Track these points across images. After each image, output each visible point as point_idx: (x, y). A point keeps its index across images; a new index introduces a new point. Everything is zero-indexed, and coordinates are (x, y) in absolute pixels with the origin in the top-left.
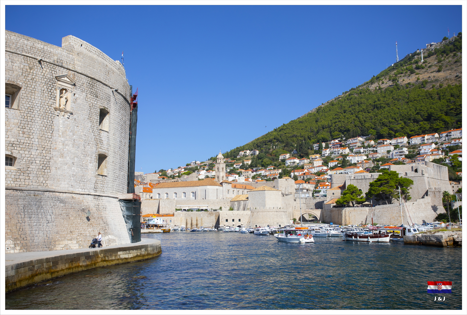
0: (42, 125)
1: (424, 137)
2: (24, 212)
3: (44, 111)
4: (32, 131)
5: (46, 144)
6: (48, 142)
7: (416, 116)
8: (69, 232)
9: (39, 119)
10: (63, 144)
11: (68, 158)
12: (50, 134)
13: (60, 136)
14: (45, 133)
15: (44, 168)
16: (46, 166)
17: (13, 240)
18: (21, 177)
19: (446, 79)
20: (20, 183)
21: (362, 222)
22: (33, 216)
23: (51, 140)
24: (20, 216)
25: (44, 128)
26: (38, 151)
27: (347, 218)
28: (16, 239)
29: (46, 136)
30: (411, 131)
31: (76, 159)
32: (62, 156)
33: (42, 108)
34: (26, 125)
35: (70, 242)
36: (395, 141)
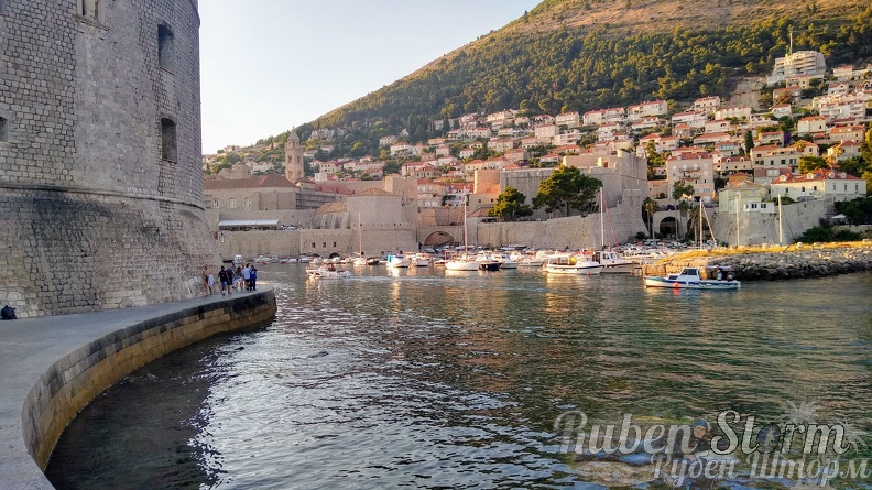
0: (52, 51)
1: (604, 114)
2: (35, 234)
3: (54, 20)
4: (33, 64)
5: (63, 93)
6: (66, 88)
7: (593, 79)
8: (126, 273)
9: (44, 38)
10: (96, 95)
11: (107, 124)
12: (70, 72)
13: (89, 77)
14: (60, 70)
15: (64, 143)
16: (67, 138)
17: (23, 291)
18: (19, 161)
20: (19, 174)
22: (54, 242)
23: (73, 84)
24: (27, 242)
25: (56, 58)
26: (49, 107)
28: (27, 289)
29: (63, 76)
30: (586, 103)
31: (122, 127)
32: (96, 118)
33: (50, 16)
34: (20, 50)
35: (130, 293)
36: (560, 119)
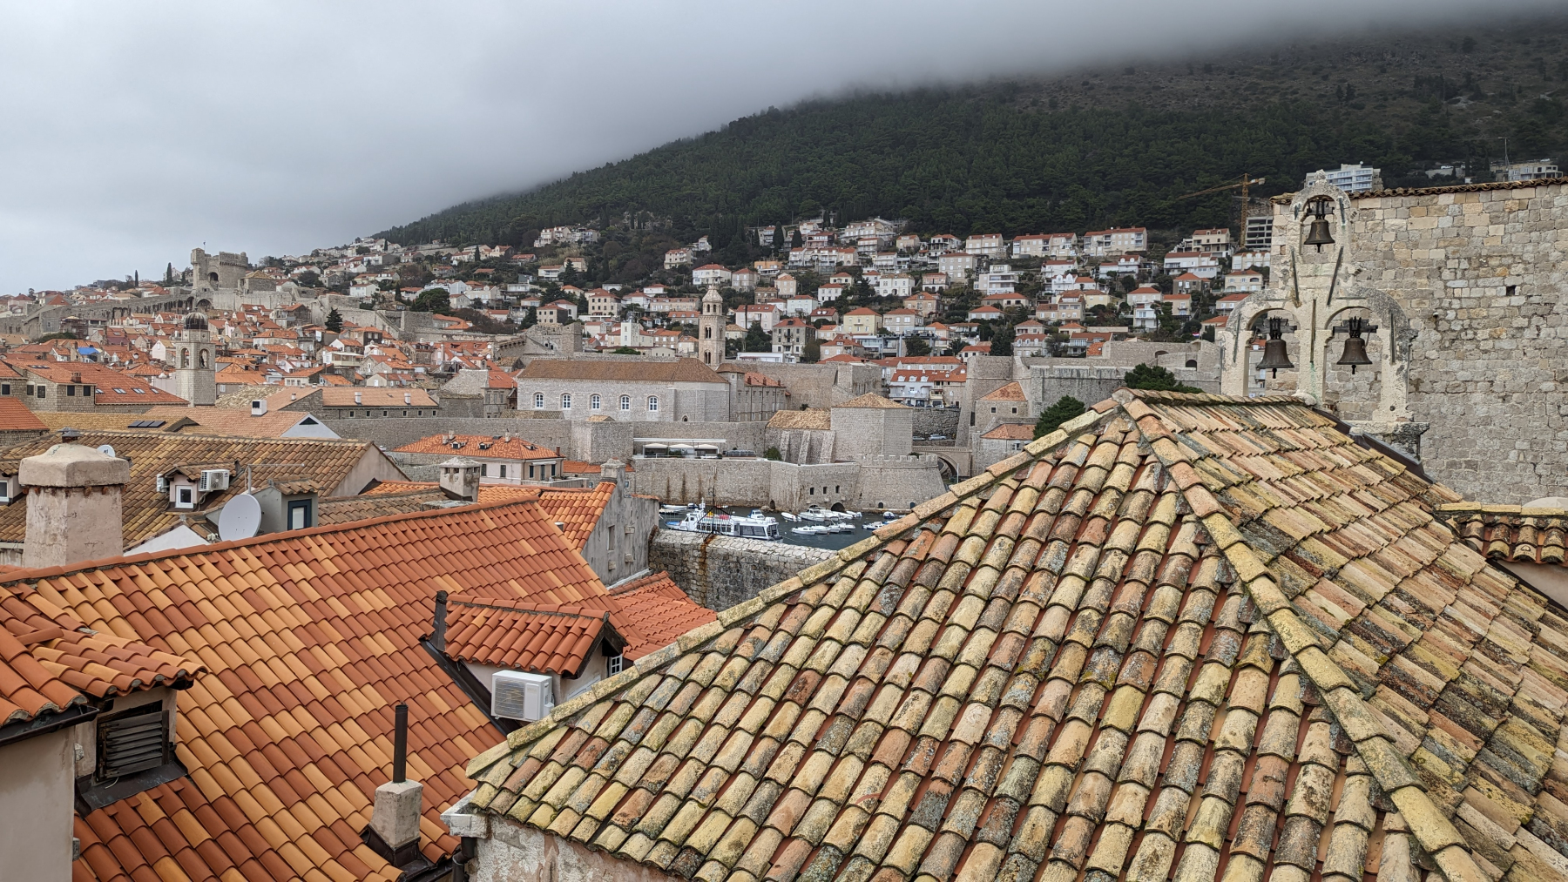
1: (1046, 241)
7: (1014, 180)
19: (1061, 88)
30: (1012, 220)
36: (974, 245)
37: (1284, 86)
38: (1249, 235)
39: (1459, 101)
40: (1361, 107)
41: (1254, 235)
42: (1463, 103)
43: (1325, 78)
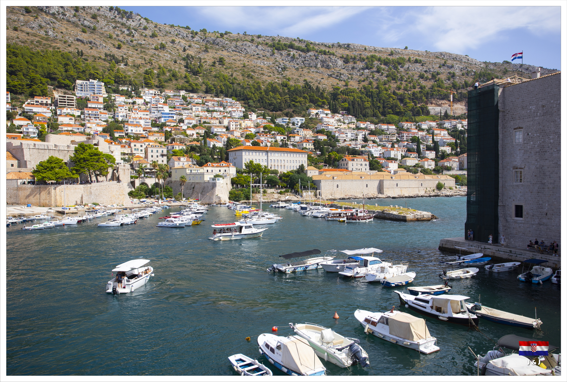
21: (76, 202)
27: (58, 197)
37: (54, 45)
38: (60, 102)
39: (121, 65)
40: (86, 60)
41: (62, 102)
42: (122, 66)
43: (69, 46)
